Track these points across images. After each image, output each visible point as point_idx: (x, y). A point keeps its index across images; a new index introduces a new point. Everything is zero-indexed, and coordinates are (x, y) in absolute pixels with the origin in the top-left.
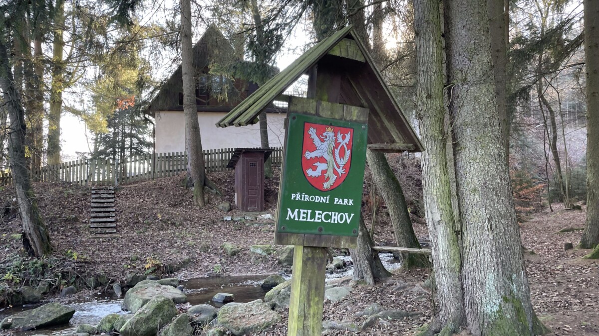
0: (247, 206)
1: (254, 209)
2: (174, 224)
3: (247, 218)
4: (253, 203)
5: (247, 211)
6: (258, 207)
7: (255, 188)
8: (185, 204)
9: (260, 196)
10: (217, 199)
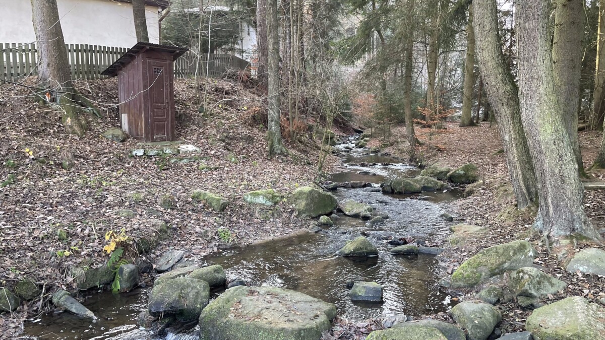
0: (152, 134)
1: (162, 138)
2: (60, 165)
3: (167, 152)
4: (160, 129)
5: (153, 140)
6: (168, 135)
7: (162, 106)
8: (52, 131)
9: (170, 118)
10: (99, 124)
